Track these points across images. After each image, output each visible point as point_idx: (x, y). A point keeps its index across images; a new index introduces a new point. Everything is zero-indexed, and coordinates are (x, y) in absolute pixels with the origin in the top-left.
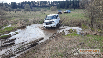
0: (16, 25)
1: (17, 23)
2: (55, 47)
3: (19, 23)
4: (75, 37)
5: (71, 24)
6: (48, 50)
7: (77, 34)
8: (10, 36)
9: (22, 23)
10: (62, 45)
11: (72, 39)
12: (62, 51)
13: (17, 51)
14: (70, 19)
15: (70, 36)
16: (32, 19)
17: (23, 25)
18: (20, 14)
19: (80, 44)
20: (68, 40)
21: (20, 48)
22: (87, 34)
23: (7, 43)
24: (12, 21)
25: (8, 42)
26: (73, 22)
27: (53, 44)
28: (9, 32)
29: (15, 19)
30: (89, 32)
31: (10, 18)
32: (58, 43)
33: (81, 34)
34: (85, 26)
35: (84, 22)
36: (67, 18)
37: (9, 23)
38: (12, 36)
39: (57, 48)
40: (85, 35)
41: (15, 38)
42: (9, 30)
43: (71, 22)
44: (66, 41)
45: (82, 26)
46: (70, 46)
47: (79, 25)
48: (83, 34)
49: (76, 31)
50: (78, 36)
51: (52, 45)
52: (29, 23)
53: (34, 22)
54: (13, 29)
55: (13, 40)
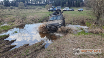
1: (14, 21)
16: (30, 17)
24: (8, 19)
31: (4, 15)
52: (27, 21)
53: (32, 20)
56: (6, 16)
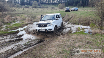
0: (24, 22)
1: (25, 20)
2: (61, 45)
3: (27, 19)
4: (83, 36)
5: (79, 22)
6: (55, 47)
7: (85, 32)
8: (18, 32)
9: (29, 19)
10: (69, 43)
11: (79, 37)
12: (68, 49)
13: (25, 47)
14: (78, 17)
15: (78, 34)
16: (39, 16)
17: (31, 22)
18: (28, 11)
19: (88, 43)
20: (76, 38)
21: (28, 44)
22: (95, 33)
23: (15, 39)
24: (20, 18)
25: (16, 37)
26: (81, 20)
27: (59, 41)
28: (17, 28)
29: (23, 16)
30: (98, 31)
31: (18, 14)
32: (64, 41)
33: (89, 33)
34: (94, 24)
35: (93, 20)
36: (75, 16)
37: (18, 19)
38: (19, 32)
39: (64, 45)
40: (93, 34)
41: (23, 34)
42: (17, 26)
43: (80, 21)
44: (73, 40)
45: (90, 24)
46: (77, 44)
47: (87, 24)
48: (91, 33)
49: (84, 30)
50: (86, 34)
51: (58, 43)
52: (36, 20)
54: (21, 25)
55: (21, 36)
56: (20, 15)
